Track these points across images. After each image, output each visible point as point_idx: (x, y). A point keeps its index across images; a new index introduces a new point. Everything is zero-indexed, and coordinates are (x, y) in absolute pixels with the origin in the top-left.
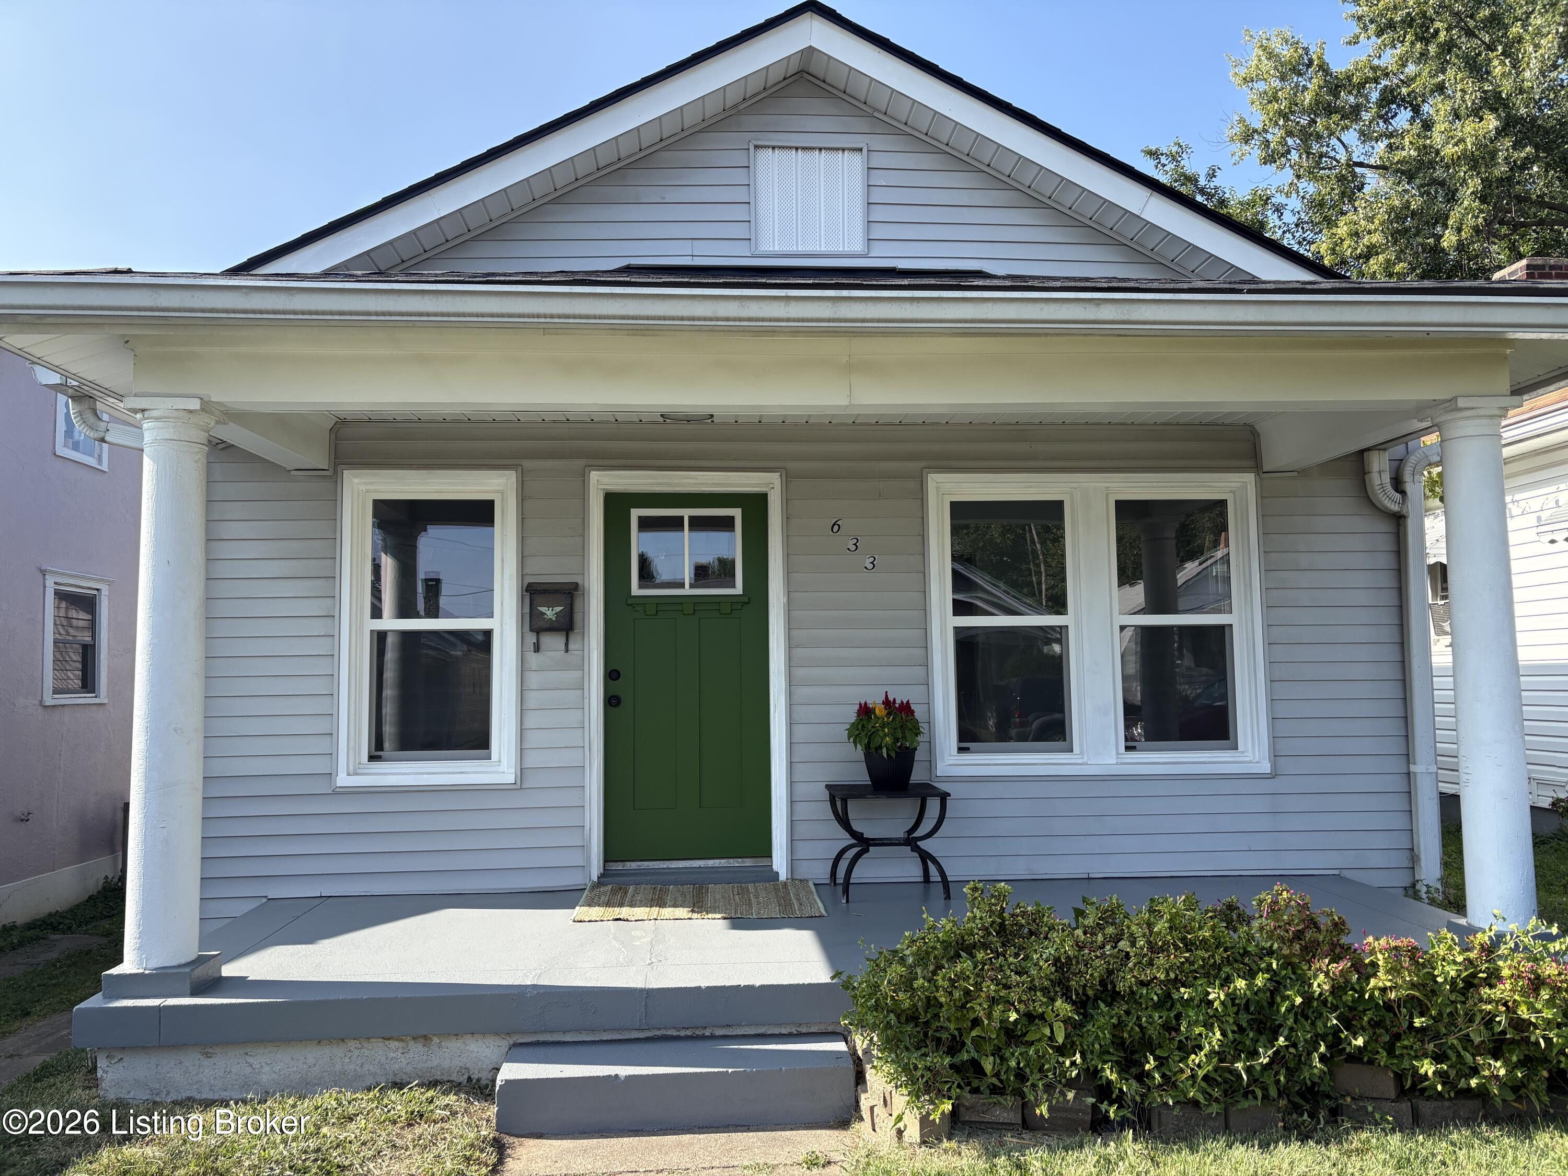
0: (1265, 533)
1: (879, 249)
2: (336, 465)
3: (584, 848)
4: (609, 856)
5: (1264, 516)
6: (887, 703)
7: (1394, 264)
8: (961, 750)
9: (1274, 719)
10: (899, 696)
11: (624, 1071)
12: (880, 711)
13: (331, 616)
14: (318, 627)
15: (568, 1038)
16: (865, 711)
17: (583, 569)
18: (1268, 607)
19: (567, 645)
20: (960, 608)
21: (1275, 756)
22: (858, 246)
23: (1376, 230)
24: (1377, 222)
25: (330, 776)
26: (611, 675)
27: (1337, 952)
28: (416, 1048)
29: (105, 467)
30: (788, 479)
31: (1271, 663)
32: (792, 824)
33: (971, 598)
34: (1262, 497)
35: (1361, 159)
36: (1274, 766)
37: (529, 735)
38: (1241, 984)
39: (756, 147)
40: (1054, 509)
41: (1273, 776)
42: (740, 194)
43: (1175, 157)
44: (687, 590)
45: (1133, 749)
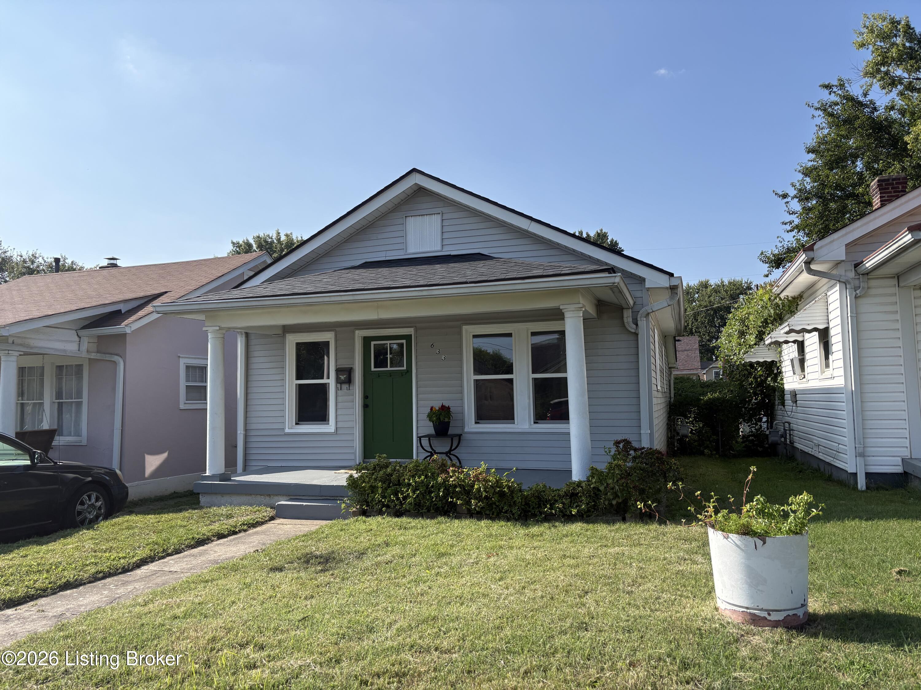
1: (446, 248)
2: (283, 333)
3: (355, 454)
4: (365, 457)
6: (441, 407)
8: (476, 423)
10: (446, 404)
11: (304, 504)
12: (439, 409)
13: (283, 380)
14: (279, 383)
15: (303, 498)
17: (355, 363)
19: (349, 387)
20: (477, 373)
22: (438, 247)
25: (283, 429)
26: (365, 397)
28: (267, 498)
30: (417, 330)
37: (338, 417)
39: (406, 217)
42: (401, 233)
43: (842, 86)
44: (389, 369)
45: (537, 423)
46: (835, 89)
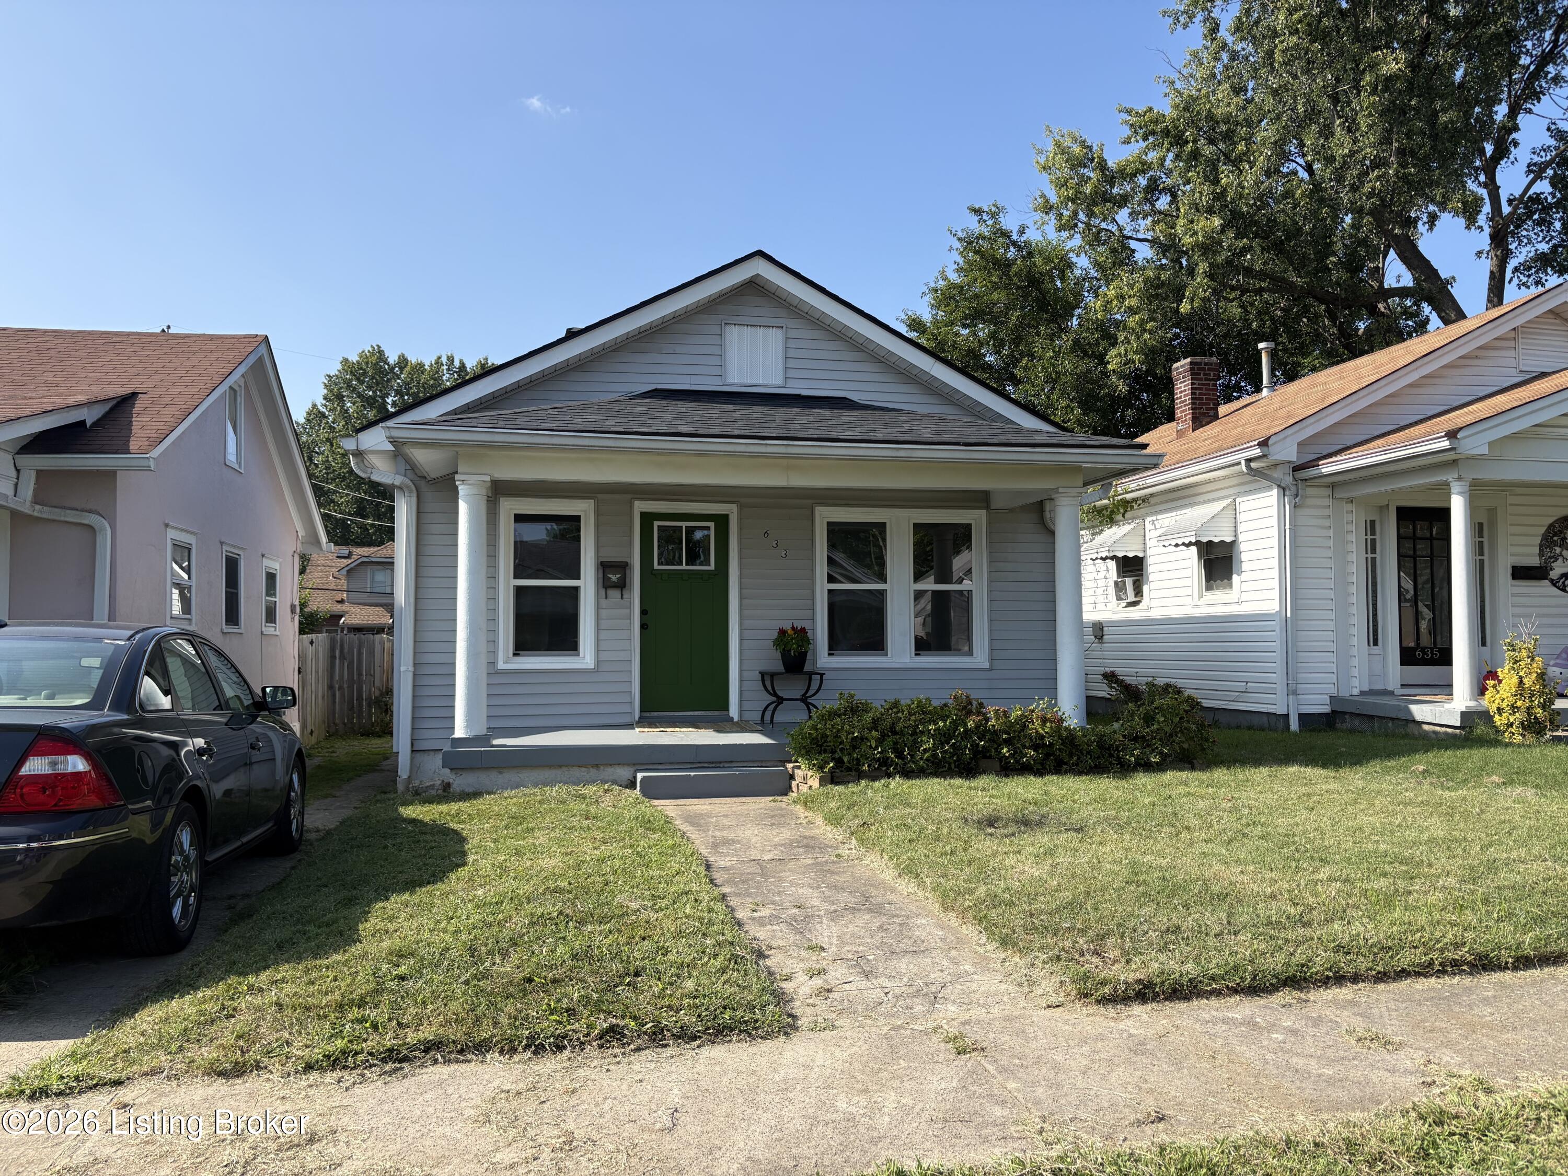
0: (990, 542)
1: (791, 383)
2: (496, 494)
3: (631, 703)
4: (642, 710)
5: (990, 533)
6: (793, 628)
7: (1147, 322)
8: (830, 655)
9: (992, 640)
10: (799, 625)
11: (692, 774)
12: (790, 632)
15: (660, 767)
16: (782, 632)
17: (631, 555)
18: (990, 581)
19: (622, 595)
20: (831, 579)
21: (992, 659)
22: (779, 381)
23: (1134, 296)
24: (1135, 289)
25: (494, 663)
26: (643, 612)
27: (979, 713)
28: (593, 771)
29: (242, 471)
30: (741, 507)
31: (991, 610)
32: (741, 692)
33: (836, 572)
34: (989, 523)
35: (1130, 234)
36: (991, 665)
37: (601, 643)
38: (941, 724)
39: (726, 324)
40: (882, 527)
41: (990, 669)
42: (716, 350)
43: (994, 215)
44: (684, 567)
45: (919, 655)
46: (985, 217)
